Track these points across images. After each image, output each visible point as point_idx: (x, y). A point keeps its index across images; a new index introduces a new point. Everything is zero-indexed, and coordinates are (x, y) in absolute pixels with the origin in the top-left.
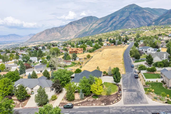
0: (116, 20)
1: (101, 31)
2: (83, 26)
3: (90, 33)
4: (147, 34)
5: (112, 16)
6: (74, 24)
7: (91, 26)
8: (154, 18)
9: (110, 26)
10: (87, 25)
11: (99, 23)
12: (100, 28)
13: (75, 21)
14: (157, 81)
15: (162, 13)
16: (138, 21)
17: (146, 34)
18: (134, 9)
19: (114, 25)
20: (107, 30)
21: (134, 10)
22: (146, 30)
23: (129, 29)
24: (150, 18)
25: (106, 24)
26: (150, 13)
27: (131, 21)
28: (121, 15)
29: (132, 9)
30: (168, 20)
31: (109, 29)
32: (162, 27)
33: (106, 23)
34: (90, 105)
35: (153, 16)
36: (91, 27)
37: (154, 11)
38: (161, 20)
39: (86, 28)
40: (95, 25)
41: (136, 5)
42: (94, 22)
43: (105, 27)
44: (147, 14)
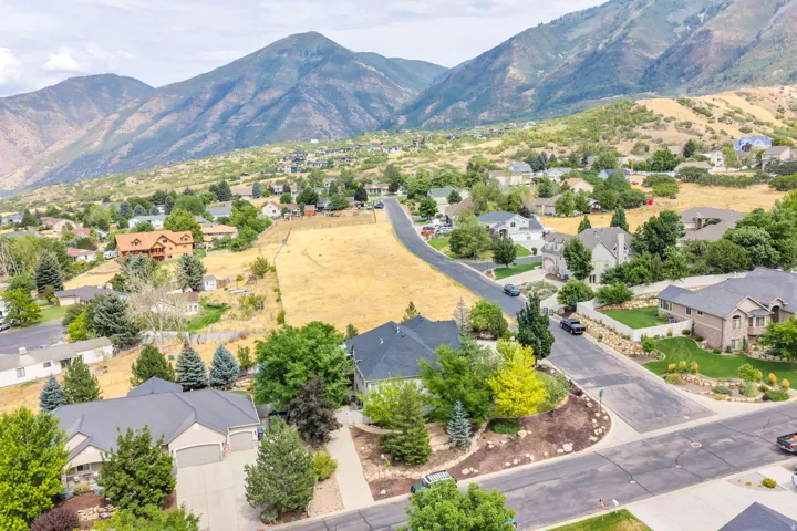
0: (243, 102)
1: (173, 149)
2: (72, 125)
3: (116, 160)
4: (405, 163)
5: (224, 82)
6: (15, 112)
7: (117, 125)
8: (400, 101)
9: (215, 129)
10: (91, 118)
11: (156, 111)
12: (167, 137)
13: (17, 96)
14: (670, 334)
15: (428, 79)
16: (338, 108)
17: (401, 163)
18: (319, 53)
19: (235, 121)
20: (203, 144)
21: (319, 59)
22: (393, 150)
23: (313, 141)
24: (386, 100)
25: (194, 116)
26: (382, 77)
27: (309, 108)
28: (264, 76)
29: (307, 54)
30: (455, 109)
31: (213, 139)
32: (449, 138)
33: (194, 111)
34: (516, 462)
35: (397, 89)
36: (118, 132)
37: (396, 69)
38: (429, 110)
39: (90, 132)
40: (135, 121)
41: (321, 36)
42: (129, 106)
43: (190, 132)
44: (373, 80)
